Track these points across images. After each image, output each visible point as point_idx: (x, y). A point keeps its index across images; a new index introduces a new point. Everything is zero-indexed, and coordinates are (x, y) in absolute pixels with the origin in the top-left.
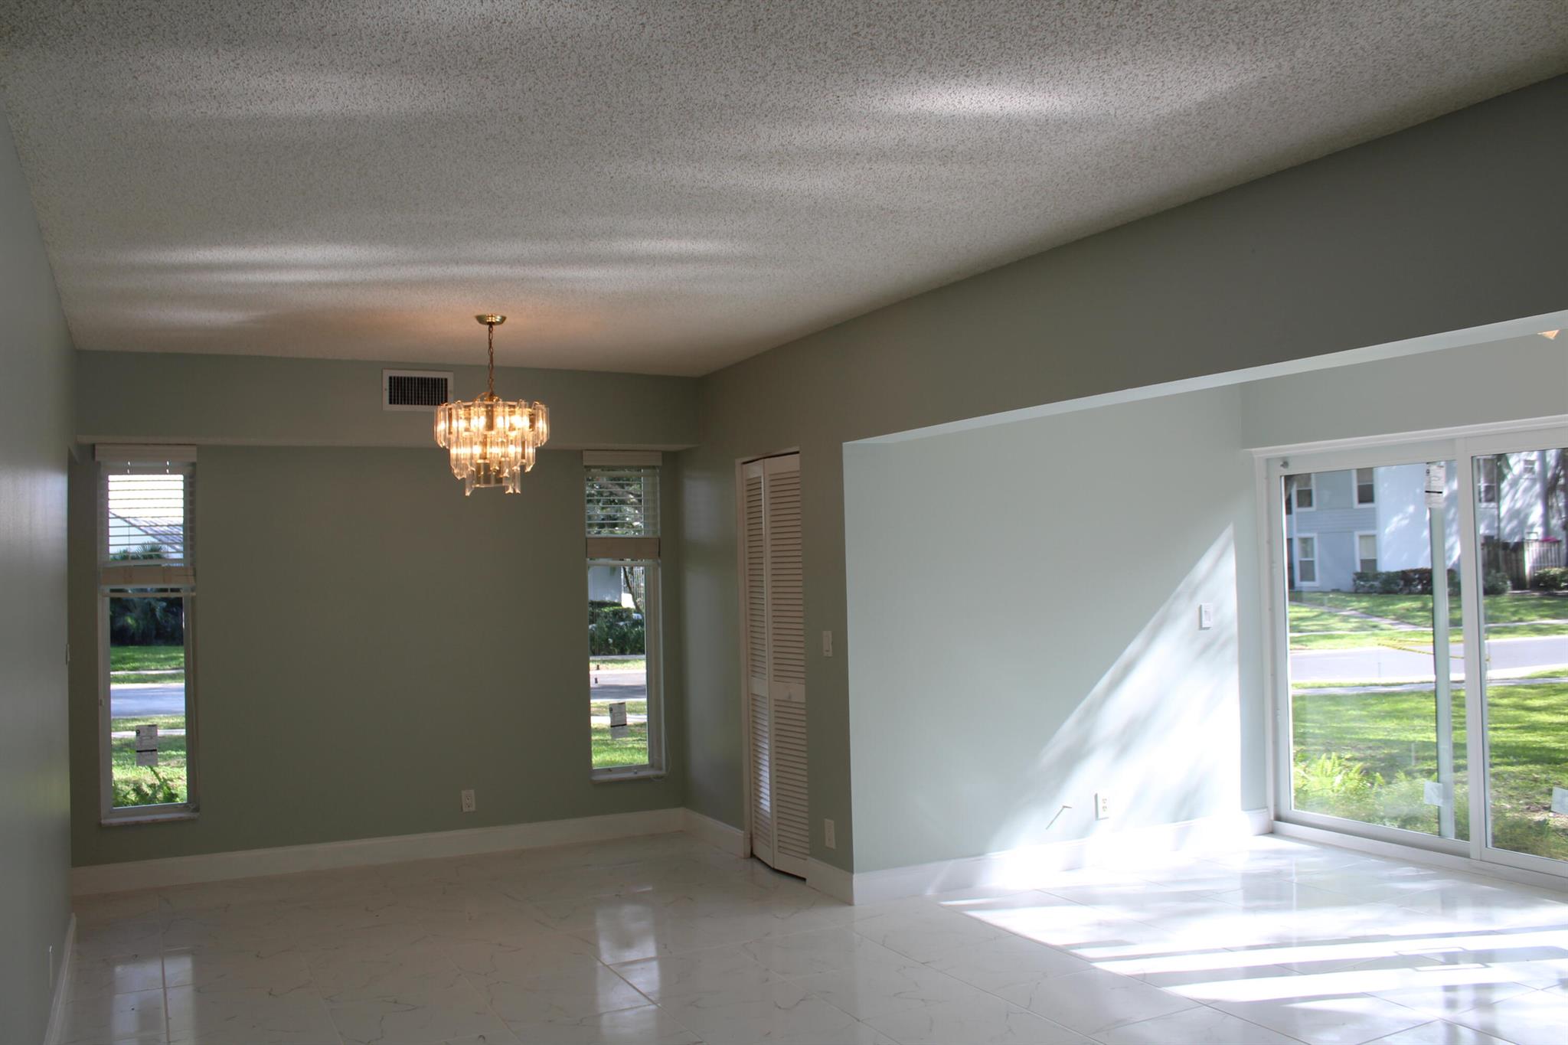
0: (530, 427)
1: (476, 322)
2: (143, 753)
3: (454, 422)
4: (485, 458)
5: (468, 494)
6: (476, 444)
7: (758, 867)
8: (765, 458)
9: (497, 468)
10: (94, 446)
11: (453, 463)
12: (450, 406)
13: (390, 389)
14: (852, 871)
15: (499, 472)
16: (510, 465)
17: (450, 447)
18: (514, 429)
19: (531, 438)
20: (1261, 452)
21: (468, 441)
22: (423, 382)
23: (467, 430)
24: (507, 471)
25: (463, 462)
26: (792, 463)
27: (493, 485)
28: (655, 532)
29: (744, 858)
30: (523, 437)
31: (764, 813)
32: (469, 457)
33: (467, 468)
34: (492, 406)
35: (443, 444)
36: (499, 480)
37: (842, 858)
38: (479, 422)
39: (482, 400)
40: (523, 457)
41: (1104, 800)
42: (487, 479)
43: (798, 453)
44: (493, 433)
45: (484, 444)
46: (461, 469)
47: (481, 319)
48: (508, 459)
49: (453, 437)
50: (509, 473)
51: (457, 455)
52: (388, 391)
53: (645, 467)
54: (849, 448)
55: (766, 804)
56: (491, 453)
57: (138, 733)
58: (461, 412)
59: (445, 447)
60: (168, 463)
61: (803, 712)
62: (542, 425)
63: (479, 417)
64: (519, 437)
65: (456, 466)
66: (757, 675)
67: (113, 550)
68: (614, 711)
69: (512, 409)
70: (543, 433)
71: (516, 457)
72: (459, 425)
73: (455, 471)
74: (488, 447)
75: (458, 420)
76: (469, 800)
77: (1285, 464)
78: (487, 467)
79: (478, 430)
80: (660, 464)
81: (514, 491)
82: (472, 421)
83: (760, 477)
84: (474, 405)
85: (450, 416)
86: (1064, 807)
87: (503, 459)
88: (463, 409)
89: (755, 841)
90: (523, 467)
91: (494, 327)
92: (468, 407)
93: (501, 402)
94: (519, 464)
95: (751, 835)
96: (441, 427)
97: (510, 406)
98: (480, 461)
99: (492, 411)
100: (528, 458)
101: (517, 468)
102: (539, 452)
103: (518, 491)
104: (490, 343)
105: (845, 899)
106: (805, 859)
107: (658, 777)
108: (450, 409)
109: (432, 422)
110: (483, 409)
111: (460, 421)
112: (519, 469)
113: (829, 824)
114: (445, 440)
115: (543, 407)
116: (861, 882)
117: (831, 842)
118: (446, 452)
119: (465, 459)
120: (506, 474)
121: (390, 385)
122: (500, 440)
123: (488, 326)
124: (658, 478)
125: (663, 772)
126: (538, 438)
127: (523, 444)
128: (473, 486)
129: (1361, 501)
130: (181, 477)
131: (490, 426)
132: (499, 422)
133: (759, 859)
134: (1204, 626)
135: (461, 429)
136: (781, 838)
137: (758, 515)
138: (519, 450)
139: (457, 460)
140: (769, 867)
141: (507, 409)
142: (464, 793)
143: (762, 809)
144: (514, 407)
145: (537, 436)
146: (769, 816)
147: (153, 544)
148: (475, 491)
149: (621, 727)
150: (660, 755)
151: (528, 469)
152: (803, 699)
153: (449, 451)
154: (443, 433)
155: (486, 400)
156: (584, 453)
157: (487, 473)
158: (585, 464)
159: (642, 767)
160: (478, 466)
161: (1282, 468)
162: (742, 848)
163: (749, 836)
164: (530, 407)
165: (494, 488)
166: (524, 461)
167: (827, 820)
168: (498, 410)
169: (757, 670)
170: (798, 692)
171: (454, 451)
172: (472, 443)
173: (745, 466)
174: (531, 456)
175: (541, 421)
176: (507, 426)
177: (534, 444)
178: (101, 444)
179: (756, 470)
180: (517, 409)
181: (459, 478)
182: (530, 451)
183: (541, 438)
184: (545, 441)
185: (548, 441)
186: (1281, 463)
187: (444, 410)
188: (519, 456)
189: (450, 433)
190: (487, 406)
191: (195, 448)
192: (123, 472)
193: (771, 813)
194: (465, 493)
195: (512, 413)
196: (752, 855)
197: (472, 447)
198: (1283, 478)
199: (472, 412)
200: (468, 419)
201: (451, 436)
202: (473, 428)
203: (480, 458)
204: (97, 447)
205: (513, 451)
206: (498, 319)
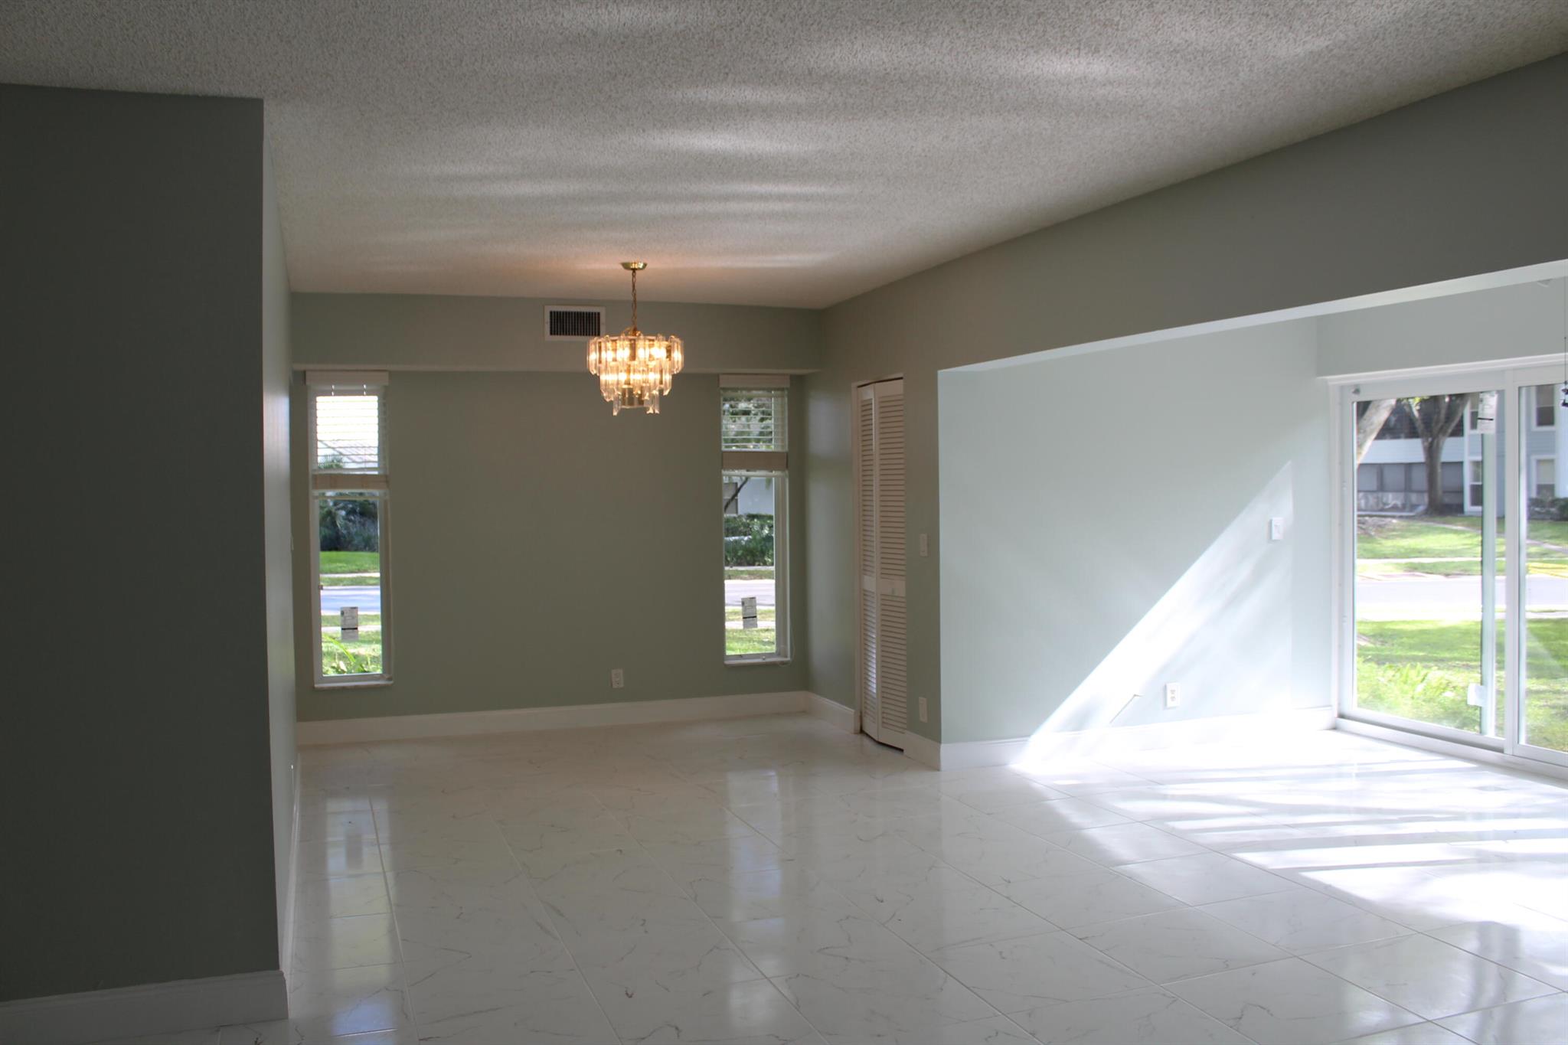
0: (667, 357)
1: (621, 267)
2: (347, 631)
3: (603, 353)
4: (629, 384)
5: (615, 414)
6: (621, 371)
7: (867, 742)
8: (875, 382)
9: (639, 392)
10: (304, 372)
11: (602, 388)
12: (600, 340)
13: (551, 322)
14: (940, 742)
15: (641, 396)
16: (650, 390)
17: (599, 372)
18: (653, 360)
19: (668, 367)
20: (1335, 380)
21: (615, 369)
22: (579, 316)
23: (615, 360)
24: (647, 394)
25: (611, 387)
26: (897, 387)
27: (636, 406)
28: (783, 447)
29: (855, 733)
30: (661, 366)
31: (871, 693)
32: (615, 383)
33: (614, 392)
34: (634, 340)
35: (594, 372)
36: (641, 402)
37: (931, 730)
38: (624, 353)
39: (627, 334)
40: (661, 383)
41: (1173, 692)
42: (631, 402)
43: (901, 378)
44: (636, 362)
45: (628, 371)
46: (609, 393)
47: (626, 266)
48: (648, 385)
49: (603, 366)
50: (649, 396)
51: (606, 381)
52: (549, 324)
53: (775, 389)
54: (943, 374)
55: (873, 687)
56: (634, 380)
57: (342, 613)
58: (609, 345)
59: (596, 374)
60: (365, 386)
61: (903, 605)
62: (678, 356)
63: (624, 349)
64: (658, 366)
65: (605, 390)
66: (867, 573)
67: (320, 460)
68: (746, 605)
69: (651, 343)
70: (678, 362)
71: (655, 383)
72: (608, 355)
73: (605, 395)
74: (632, 374)
75: (606, 351)
76: (618, 678)
77: (1357, 391)
78: (631, 391)
79: (623, 361)
80: (788, 386)
81: (654, 411)
82: (618, 352)
83: (871, 399)
84: (620, 340)
85: (600, 348)
86: (1135, 695)
87: (644, 385)
88: (610, 342)
89: (864, 719)
90: (661, 391)
91: (637, 272)
92: (615, 341)
93: (642, 337)
94: (658, 388)
95: (861, 713)
96: (593, 357)
97: (650, 340)
98: (626, 387)
99: (635, 344)
100: (666, 383)
101: (656, 392)
102: (675, 377)
103: (657, 412)
104: (634, 286)
105: (934, 765)
106: (903, 733)
107: (783, 663)
108: (600, 343)
109: (585, 353)
110: (627, 343)
111: (608, 352)
112: (658, 393)
113: (923, 701)
114: (595, 368)
115: (678, 340)
116: (947, 751)
117: (924, 718)
118: (597, 378)
119: (613, 384)
120: (646, 397)
121: (551, 319)
122: (641, 369)
123: (631, 272)
124: (786, 399)
125: (789, 659)
126: (674, 367)
127: (661, 372)
128: (620, 407)
129: (1540, 423)
130: (375, 399)
131: (633, 357)
132: (641, 353)
133: (867, 735)
134: (1274, 538)
135: (610, 359)
136: (885, 715)
137: (869, 433)
138: (658, 376)
139: (606, 385)
140: (874, 740)
141: (647, 343)
142: (614, 672)
143: (871, 691)
144: (653, 340)
145: (673, 365)
146: (875, 696)
147: (333, 455)
148: (621, 411)
149: (751, 619)
150: (785, 644)
151: (666, 393)
152: (903, 594)
153: (599, 377)
154: (594, 362)
155: (630, 335)
156: (721, 377)
157: (630, 396)
158: (722, 386)
159: (771, 655)
160: (624, 391)
161: (1353, 395)
162: (852, 725)
163: (859, 714)
164: (667, 341)
165: (637, 409)
166: (662, 386)
167: (921, 698)
168: (640, 344)
169: (868, 568)
170: (900, 587)
171: (603, 378)
172: (618, 371)
173: (860, 389)
174: (668, 382)
175: (676, 351)
176: (647, 356)
177: (671, 371)
178: (311, 370)
179: (870, 394)
180: (656, 343)
181: (608, 400)
182: (667, 378)
183: (676, 367)
184: (680, 369)
185: (682, 370)
186: (1353, 390)
187: (595, 344)
188: (658, 382)
189: (600, 362)
190: (630, 340)
191: (386, 374)
192: (328, 393)
193: (877, 694)
194: (612, 413)
195: (651, 346)
196: (862, 731)
197: (618, 374)
198: (1355, 405)
199: (618, 345)
200: (615, 350)
201: (600, 365)
202: (619, 359)
203: (625, 384)
204: (308, 374)
205: (654, 377)
206: (641, 266)
